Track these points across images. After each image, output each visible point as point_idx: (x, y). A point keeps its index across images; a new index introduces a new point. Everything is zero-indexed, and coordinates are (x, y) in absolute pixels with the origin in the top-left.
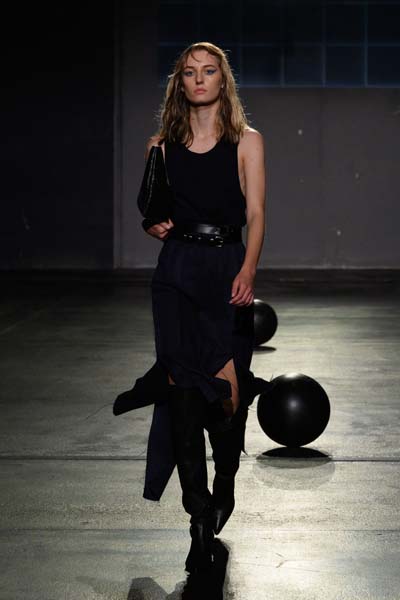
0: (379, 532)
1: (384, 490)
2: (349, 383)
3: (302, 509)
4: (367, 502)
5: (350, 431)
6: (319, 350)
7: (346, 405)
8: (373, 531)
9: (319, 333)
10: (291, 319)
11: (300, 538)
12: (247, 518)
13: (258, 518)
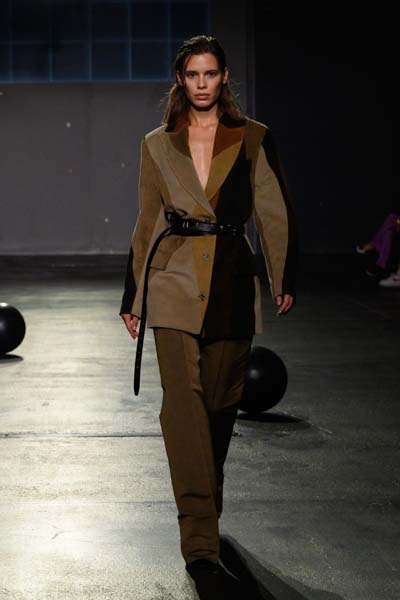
0: (149, 504)
1: (153, 464)
2: (119, 362)
3: (76, 483)
4: (137, 475)
5: (120, 408)
6: (91, 332)
7: (116, 383)
8: (143, 503)
9: (89, 316)
10: (62, 302)
11: (74, 510)
12: (23, 492)
13: (34, 492)
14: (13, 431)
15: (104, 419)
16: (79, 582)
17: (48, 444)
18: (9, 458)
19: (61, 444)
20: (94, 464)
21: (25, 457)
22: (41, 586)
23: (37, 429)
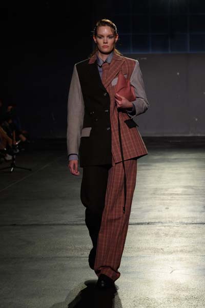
2: (202, 188)
3: (181, 247)
5: (203, 210)
6: (188, 173)
7: (201, 198)
9: (188, 166)
10: (176, 159)
11: (181, 259)
12: (156, 251)
13: (162, 251)
14: (152, 221)
15: (195, 215)
16: (184, 294)
17: (168, 228)
18: (149, 234)
19: (175, 228)
20: (190, 237)
21: (157, 234)
22: (165, 297)
23: (163, 220)
